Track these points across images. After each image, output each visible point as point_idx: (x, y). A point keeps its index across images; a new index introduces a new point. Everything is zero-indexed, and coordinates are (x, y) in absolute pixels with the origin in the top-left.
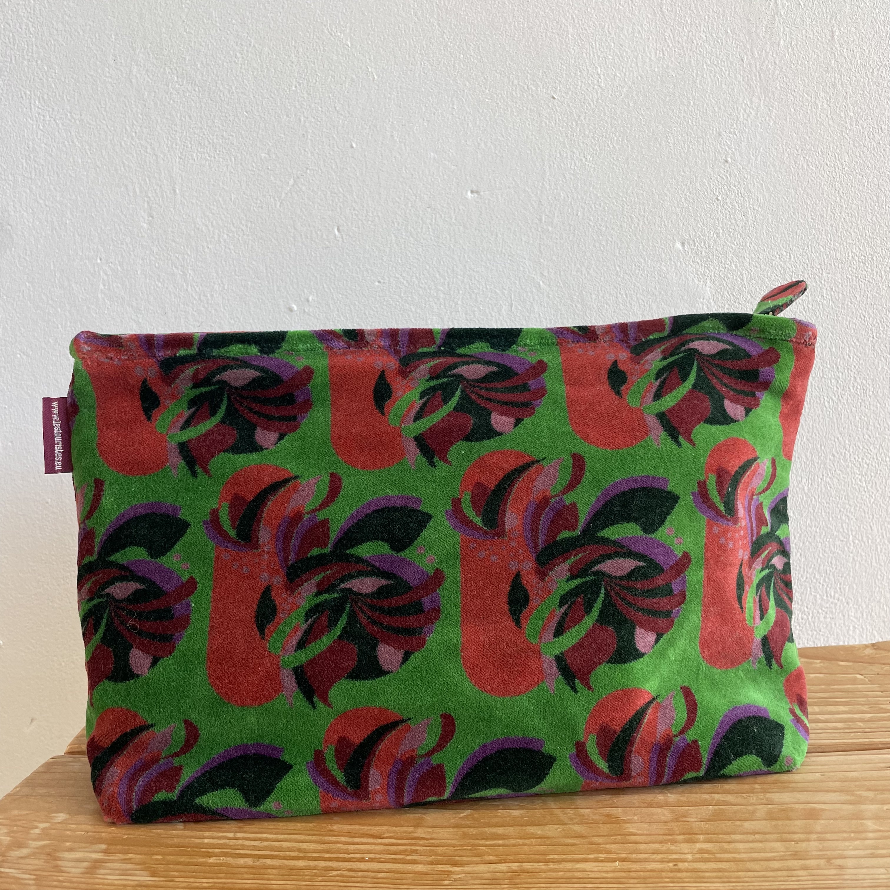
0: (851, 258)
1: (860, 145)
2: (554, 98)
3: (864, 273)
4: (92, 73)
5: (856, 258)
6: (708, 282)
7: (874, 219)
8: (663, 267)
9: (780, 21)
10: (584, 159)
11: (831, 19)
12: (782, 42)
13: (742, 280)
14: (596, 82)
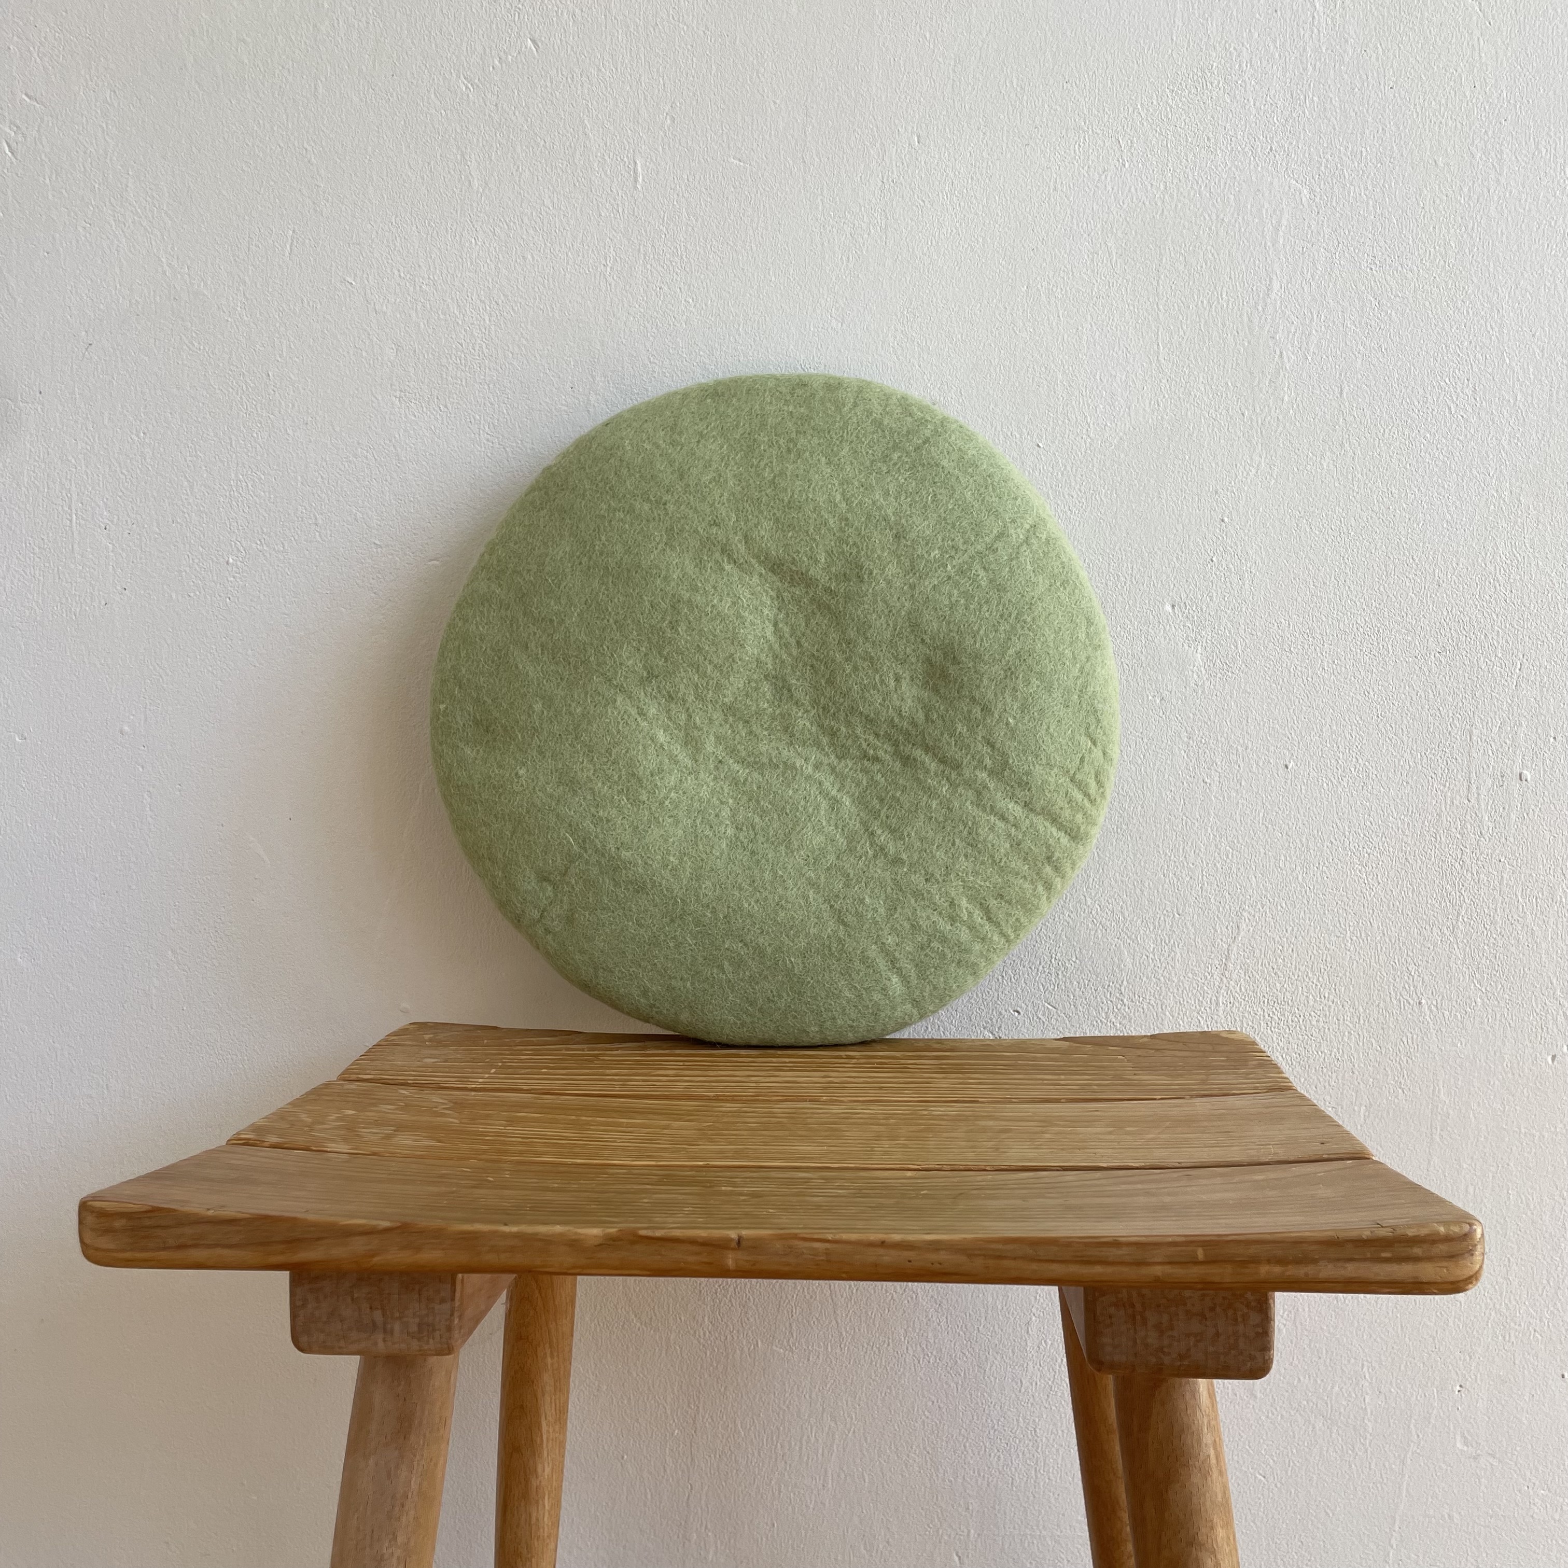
0: (1355, 629)
1: (1367, 509)
2: (1038, 446)
3: (1370, 646)
4: (547, 400)
5: (1361, 630)
6: (1199, 647)
7: (1382, 589)
8: (1150, 630)
9: (1284, 375)
10: (1069, 513)
11: (1340, 375)
12: (1286, 398)
13: (1236, 647)
14: (1085, 431)
